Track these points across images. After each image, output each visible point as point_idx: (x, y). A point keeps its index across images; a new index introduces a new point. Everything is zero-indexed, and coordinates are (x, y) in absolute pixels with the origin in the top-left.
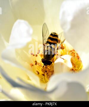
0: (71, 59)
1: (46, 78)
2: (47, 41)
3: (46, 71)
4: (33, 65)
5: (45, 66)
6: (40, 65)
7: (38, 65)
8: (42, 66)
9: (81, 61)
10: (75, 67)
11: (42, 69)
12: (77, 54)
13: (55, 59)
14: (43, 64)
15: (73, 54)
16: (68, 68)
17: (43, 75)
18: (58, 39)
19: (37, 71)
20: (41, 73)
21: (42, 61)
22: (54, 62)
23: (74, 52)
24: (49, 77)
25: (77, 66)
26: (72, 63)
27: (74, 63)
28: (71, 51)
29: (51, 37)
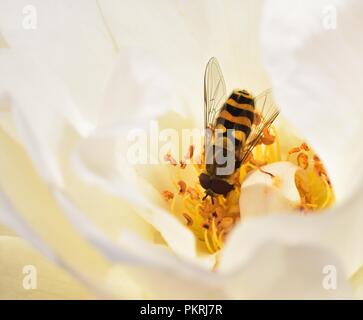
0: (296, 175)
1: (214, 235)
2: (217, 116)
3: (215, 215)
4: (170, 196)
5: (209, 197)
6: (194, 194)
7: (187, 196)
8: (201, 197)
9: (329, 182)
10: (308, 201)
11: (200, 207)
12: (316, 158)
13: (241, 176)
14: (203, 191)
15: (302, 160)
16: (286, 203)
17: (206, 227)
18: (255, 111)
19: (185, 215)
20: (198, 220)
21: (201, 180)
22: (240, 186)
23: (306, 153)
24: (225, 234)
25: (314, 199)
26: (299, 188)
27: (307, 190)
28: (296, 150)
29: (233, 103)
